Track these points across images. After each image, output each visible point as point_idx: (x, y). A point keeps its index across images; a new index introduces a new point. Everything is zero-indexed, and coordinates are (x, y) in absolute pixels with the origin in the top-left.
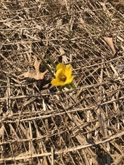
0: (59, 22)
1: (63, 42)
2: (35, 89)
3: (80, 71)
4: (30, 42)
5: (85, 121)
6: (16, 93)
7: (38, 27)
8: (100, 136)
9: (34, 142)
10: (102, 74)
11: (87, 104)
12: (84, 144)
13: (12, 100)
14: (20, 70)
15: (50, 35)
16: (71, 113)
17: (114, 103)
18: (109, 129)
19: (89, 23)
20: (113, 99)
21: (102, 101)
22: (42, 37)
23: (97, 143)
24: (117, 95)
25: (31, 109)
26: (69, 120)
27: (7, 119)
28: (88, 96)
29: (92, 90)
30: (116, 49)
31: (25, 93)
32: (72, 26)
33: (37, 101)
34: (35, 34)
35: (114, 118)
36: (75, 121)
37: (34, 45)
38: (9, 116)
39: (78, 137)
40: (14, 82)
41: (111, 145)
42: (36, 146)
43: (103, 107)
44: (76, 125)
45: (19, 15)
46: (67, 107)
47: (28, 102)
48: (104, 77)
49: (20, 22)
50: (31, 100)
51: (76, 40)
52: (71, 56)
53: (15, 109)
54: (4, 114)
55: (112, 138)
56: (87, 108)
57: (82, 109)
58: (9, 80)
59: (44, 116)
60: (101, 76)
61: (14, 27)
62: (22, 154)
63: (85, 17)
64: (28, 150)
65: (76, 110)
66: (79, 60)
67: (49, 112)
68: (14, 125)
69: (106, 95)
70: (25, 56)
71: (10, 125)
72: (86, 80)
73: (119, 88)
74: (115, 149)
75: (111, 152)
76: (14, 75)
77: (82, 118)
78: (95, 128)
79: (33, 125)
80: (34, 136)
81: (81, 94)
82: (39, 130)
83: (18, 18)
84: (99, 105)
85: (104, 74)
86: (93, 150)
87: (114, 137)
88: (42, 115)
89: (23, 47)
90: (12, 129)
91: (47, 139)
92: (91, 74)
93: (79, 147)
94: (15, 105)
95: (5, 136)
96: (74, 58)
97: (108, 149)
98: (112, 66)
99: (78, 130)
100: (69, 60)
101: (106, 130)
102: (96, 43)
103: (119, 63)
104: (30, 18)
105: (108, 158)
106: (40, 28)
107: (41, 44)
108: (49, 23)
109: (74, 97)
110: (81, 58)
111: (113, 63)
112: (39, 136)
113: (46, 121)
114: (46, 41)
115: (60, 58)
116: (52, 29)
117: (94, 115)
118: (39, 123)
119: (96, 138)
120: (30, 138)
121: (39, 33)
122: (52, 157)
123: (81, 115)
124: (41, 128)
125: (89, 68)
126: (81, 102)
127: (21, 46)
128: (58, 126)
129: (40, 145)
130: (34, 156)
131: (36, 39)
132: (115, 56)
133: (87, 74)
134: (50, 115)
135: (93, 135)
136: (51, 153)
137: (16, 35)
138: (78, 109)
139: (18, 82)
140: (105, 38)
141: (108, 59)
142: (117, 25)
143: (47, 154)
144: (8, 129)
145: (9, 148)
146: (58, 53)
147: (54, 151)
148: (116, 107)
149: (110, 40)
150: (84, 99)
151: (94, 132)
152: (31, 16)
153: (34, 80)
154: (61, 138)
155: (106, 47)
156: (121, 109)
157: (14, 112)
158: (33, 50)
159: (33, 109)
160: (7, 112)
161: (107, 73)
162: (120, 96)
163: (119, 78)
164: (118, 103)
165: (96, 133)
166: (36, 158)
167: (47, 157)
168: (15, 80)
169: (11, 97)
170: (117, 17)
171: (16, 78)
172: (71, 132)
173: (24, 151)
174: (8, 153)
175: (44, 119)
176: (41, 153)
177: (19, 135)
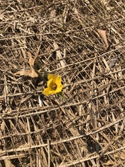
0: (53, 13)
1: (57, 36)
2: (31, 86)
3: (74, 66)
4: (24, 37)
5: (78, 115)
6: (13, 91)
7: (31, 19)
8: (91, 127)
9: (32, 135)
10: (94, 68)
11: (79, 99)
12: (76, 136)
13: (10, 98)
14: (15, 67)
15: (44, 28)
16: (65, 108)
17: (105, 97)
18: (98, 121)
19: (83, 13)
20: (104, 93)
21: (94, 96)
22: (36, 31)
23: (87, 134)
24: (107, 89)
25: (28, 105)
26: (63, 114)
27: (7, 115)
28: (81, 90)
29: (85, 85)
30: (109, 42)
31: (22, 91)
32: (66, 18)
33: (34, 97)
34: (28, 27)
35: (104, 111)
36: (69, 115)
37: (28, 39)
38: (9, 113)
39: (71, 130)
40: (10, 79)
41: (100, 135)
42: (34, 139)
43: (94, 101)
44: (69, 119)
45: (11, 6)
46: (61, 103)
47: (25, 99)
48: (96, 72)
49: (12, 13)
50: (28, 97)
51: (69, 34)
52: (65, 51)
53: (13, 106)
54: (3, 111)
55: (101, 129)
56: (79, 103)
57: (75, 104)
58: (5, 77)
60: (94, 71)
61: (7, 19)
62: (21, 146)
63: (80, 6)
64: (27, 142)
65: (69, 105)
66: (73, 55)
67: (45, 107)
68: (13, 121)
69: (97, 89)
70: (20, 51)
71: (10, 121)
72: (79, 75)
73: (110, 82)
74: (104, 138)
75: (100, 141)
76: (10, 72)
77: (74, 112)
78: (86, 121)
79: (30, 120)
80: (32, 129)
81: (74, 90)
82: (36, 124)
83: (10, 10)
84: (90, 100)
85: (96, 68)
86: (84, 140)
87: (103, 128)
88: (38, 111)
89: (18, 43)
90: (12, 124)
91: (43, 132)
92: (84, 69)
93: (72, 138)
94: (13, 102)
95: (6, 131)
96: (67, 53)
97: (97, 139)
98: (104, 60)
99: (71, 123)
100: (63, 56)
101: (96, 122)
102: (90, 35)
103: (112, 56)
104: (22, 9)
105: (97, 146)
106: (33, 20)
107: (35, 38)
108: (42, 15)
109: (68, 93)
110: (75, 53)
111: (105, 58)
112: (37, 130)
113: (43, 116)
114: (40, 35)
115: (54, 53)
116: (46, 22)
117: (86, 109)
118: (36, 118)
119: (87, 130)
120: (28, 132)
121: (33, 26)
122: (48, 147)
123: (74, 109)
124: (38, 122)
125: (82, 63)
126: (74, 97)
127: (15, 41)
128: (53, 120)
129: (38, 137)
130: (32, 147)
131: (30, 32)
132: (108, 49)
133: (80, 69)
134: (46, 111)
135: (85, 127)
136: (48, 144)
137: (10, 29)
138: (71, 104)
139: (15, 79)
140: (99, 31)
141: (101, 53)
142: (112, 15)
143: (44, 145)
144: (8, 124)
145: (11, 141)
146: (52, 48)
147: (50, 142)
148: (106, 101)
149: (103, 33)
150: (77, 94)
151: (85, 124)
152: (24, 6)
153: (29, 78)
154: (56, 131)
155: (99, 40)
156: (111, 102)
157: (13, 109)
158: (28, 46)
159: (30, 105)
160: (7, 109)
161: (99, 67)
162: (110, 90)
163: (111, 72)
164: (108, 96)
165: (87, 125)
166: (34, 149)
167: (44, 148)
168: (12, 78)
169: (9, 95)
170: (112, 6)
171: (12, 76)
172: (64, 125)
173: (24, 143)
174: (10, 145)
175: (40, 115)
176: (38, 144)
177: (18, 129)
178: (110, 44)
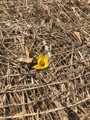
0: (43, 22)
1: (46, 36)
2: (26, 69)
3: (57, 56)
4: (23, 37)
5: (61, 91)
6: (14, 72)
7: (28, 25)
8: (71, 101)
9: (26, 105)
11: (62, 79)
12: (60, 107)
13: (11, 77)
14: (16, 56)
15: (37, 31)
16: (51, 86)
17: (81, 78)
18: (76, 96)
19: (64, 22)
20: (80, 75)
21: (72, 77)
22: (31, 33)
23: (68, 106)
24: (82, 72)
25: (23, 83)
26: (49, 90)
27: (8, 90)
28: (63, 73)
29: (65, 69)
30: (82, 40)
31: (20, 72)
32: (51, 24)
33: (28, 77)
34: (26, 30)
35: (80, 89)
36: (54, 91)
37: (26, 38)
38: (9, 88)
39: (56, 102)
41: (78, 108)
42: (27, 109)
43: (73, 81)
44: (54, 94)
45: (16, 18)
46: (48, 82)
47: (22, 78)
48: (73, 60)
49: (16, 22)
50: (24, 77)
51: (54, 34)
52: (51, 46)
53: (13, 83)
54: (5, 87)
55: (79, 103)
56: (61, 82)
57: (59, 83)
58: (9, 63)
59: (33, 88)
61: (12, 26)
62: (17, 114)
63: (61, 18)
64: (21, 111)
65: (54, 83)
66: (56, 49)
67: (36, 85)
68: (12, 94)
69: (75, 72)
70: (20, 46)
71: (10, 94)
72: (61, 62)
73: (84, 67)
74: (81, 110)
75: (78, 113)
76: (12, 60)
77: (58, 89)
78: (67, 96)
79: (25, 94)
80: (26, 101)
81: (57, 72)
83: (15, 20)
84: (70, 80)
85: (73, 57)
86: (66, 111)
87: (80, 102)
88: (31, 87)
89: (18, 40)
90: (11, 96)
91: (34, 104)
92: (65, 58)
93: (56, 109)
94: (13, 80)
95: (7, 102)
96: (53, 47)
97: (76, 111)
98: (79, 52)
99: (55, 97)
100: (49, 49)
101: (75, 97)
102: (68, 36)
103: (85, 50)
104: (23, 20)
105: (76, 117)
106: (29, 26)
107: (31, 38)
108: (36, 23)
109: (53, 74)
110: (58, 47)
111: (80, 50)
112: (29, 102)
113: (34, 91)
114: (34, 36)
115: (44, 47)
116: (38, 27)
117: (67, 87)
118: (29, 93)
119: (68, 103)
120: (23, 103)
121: (29, 30)
122: (38, 116)
123: (58, 87)
124: (30, 96)
125: (63, 54)
126: (58, 78)
127: (17, 39)
128: (42, 95)
129: (30, 107)
130: (26, 115)
131: (27, 34)
132: (82, 45)
133: (62, 58)
134: (36, 87)
135: (66, 101)
136: (37, 113)
137: (14, 32)
138: (56, 83)
139: (15, 64)
140: (74, 32)
141: (76, 47)
142: (83, 23)
143: (34, 114)
144: (8, 97)
145: (9, 110)
146: (42, 44)
147: (39, 112)
148: (82, 81)
149: (78, 34)
150: (60, 76)
151: (66, 98)
152: (24, 18)
153: (25, 63)
154: (44, 103)
155: (75, 39)
156: (85, 82)
157: (12, 85)
158: (25, 42)
159: (25, 83)
160: (8, 85)
161: (76, 57)
162: (85, 73)
163: (84, 60)
164: (83, 78)
165: (68, 99)
166: (27, 117)
167: (34, 116)
168: (13, 63)
169: (10, 75)
170: (83, 17)
171: (13, 62)
172: (50, 98)
173: (19, 112)
174: (8, 113)
175: (32, 90)
176: (30, 113)
177: (15, 101)
178: (83, 41)
